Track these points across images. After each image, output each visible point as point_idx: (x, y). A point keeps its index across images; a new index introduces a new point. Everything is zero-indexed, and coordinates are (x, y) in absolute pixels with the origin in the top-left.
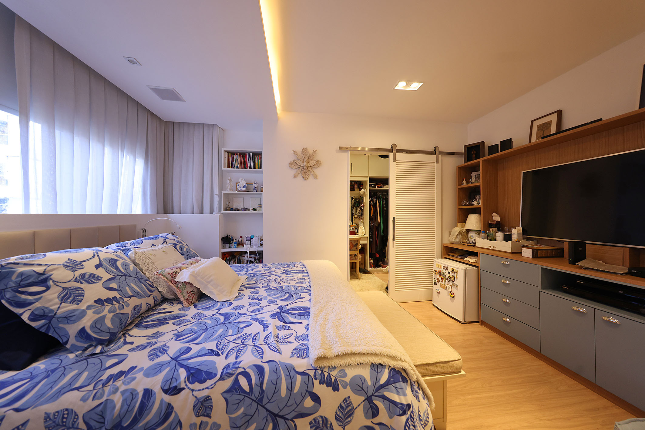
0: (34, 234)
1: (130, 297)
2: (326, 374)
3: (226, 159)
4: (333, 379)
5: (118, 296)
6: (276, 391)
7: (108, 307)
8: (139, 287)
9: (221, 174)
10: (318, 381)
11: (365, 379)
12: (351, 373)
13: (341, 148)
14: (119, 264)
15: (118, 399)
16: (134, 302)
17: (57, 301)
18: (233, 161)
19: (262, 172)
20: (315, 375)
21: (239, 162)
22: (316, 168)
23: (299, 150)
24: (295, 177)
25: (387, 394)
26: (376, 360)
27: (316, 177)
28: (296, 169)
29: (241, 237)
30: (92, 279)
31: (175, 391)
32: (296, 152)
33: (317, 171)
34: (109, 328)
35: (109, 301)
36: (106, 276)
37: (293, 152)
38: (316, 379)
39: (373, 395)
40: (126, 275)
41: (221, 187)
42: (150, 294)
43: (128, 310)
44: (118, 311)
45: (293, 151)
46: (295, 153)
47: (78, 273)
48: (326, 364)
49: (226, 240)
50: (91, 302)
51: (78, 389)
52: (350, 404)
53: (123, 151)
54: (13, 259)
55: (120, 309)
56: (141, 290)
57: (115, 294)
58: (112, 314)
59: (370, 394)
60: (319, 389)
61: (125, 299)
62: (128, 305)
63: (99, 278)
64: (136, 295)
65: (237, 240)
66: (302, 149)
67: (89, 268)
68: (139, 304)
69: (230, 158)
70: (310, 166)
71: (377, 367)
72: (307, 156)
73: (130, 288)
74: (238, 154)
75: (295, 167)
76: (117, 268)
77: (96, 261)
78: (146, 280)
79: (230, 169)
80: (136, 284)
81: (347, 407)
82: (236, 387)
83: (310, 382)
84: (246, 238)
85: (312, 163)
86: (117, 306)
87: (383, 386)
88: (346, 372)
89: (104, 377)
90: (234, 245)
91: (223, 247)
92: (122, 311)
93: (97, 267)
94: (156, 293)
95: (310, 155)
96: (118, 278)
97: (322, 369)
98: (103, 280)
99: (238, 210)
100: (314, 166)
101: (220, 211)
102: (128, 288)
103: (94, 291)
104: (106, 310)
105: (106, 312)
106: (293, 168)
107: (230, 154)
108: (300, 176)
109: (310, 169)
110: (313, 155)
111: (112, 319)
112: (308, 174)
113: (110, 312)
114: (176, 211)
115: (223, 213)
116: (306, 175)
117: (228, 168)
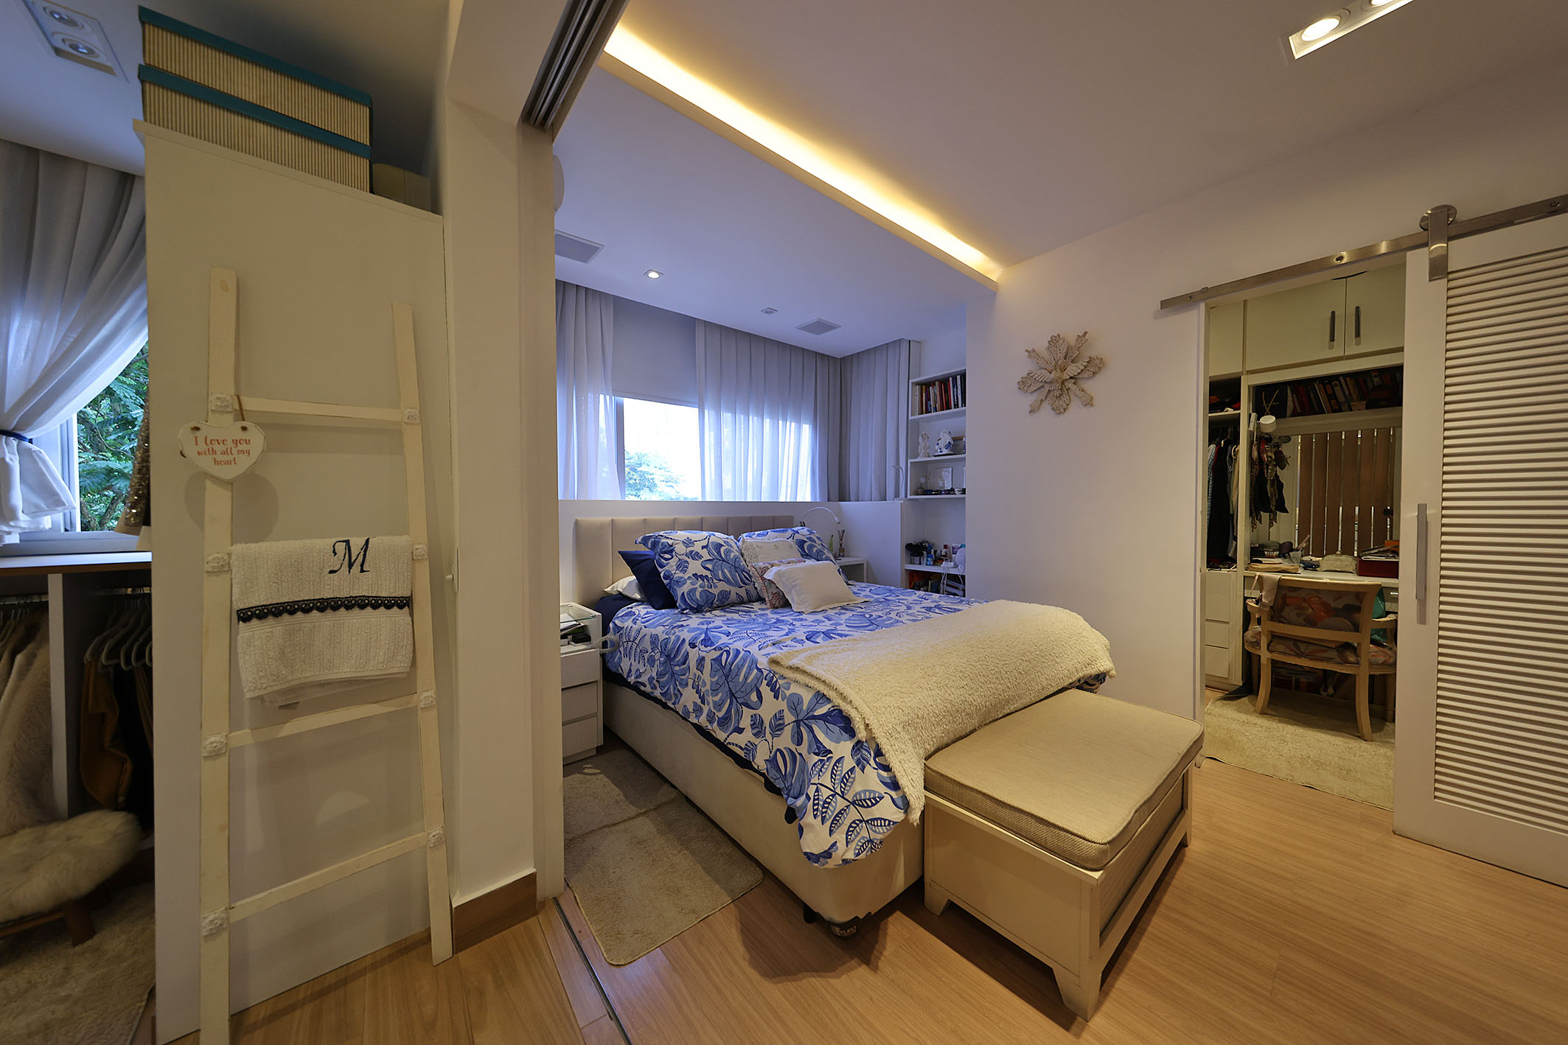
1: (720, 580)
2: (775, 679)
3: (917, 398)
4: (778, 686)
5: (710, 576)
6: (738, 675)
7: (700, 582)
8: (731, 575)
9: (913, 429)
10: (766, 682)
11: (802, 702)
12: (794, 689)
13: (1165, 304)
14: (722, 549)
15: (673, 638)
16: (723, 586)
17: (675, 567)
18: (928, 399)
19: (964, 413)
20: (766, 676)
21: (938, 399)
22: (1089, 378)
23: (1041, 344)
24: (1031, 412)
25: (814, 727)
26: (822, 688)
27: (1089, 402)
28: (1036, 392)
29: (946, 547)
30: (695, 556)
31: (693, 645)
32: (1034, 350)
33: (1091, 386)
34: (697, 599)
35: (702, 577)
36: (707, 557)
37: (1027, 354)
38: (766, 679)
39: (802, 720)
40: (724, 560)
41: (912, 451)
42: (742, 585)
43: (715, 591)
44: (706, 588)
45: (1027, 351)
46: (1033, 354)
47: (689, 549)
48: (777, 669)
49: (916, 550)
50: (691, 575)
51: (664, 626)
52: (782, 718)
53: (785, 420)
54: (662, 533)
55: (708, 587)
56: (733, 578)
57: (708, 573)
58: (703, 590)
59: (800, 718)
60: (765, 689)
61: (715, 581)
62: (716, 587)
63: (701, 557)
64: (726, 580)
65: (939, 551)
66: (1049, 341)
67: (697, 548)
68: (727, 590)
69: (924, 394)
70: (1068, 377)
71: (821, 697)
72: (1061, 355)
73: (723, 572)
74: (937, 383)
75: (1033, 388)
76: (719, 553)
77: (705, 543)
78: (743, 571)
79: (925, 415)
80: (730, 572)
81: (780, 719)
82: (718, 660)
83: (761, 680)
84: (953, 548)
85: (1075, 368)
86: (706, 584)
87: (814, 718)
88: (791, 686)
89: (675, 625)
90: (927, 560)
91: (911, 560)
92: (710, 590)
93: (703, 547)
94: (750, 587)
95: (1069, 348)
96: (715, 561)
97: (775, 673)
98: (703, 559)
99: (938, 492)
100: (1080, 376)
101: (906, 497)
102: (720, 572)
103: (695, 567)
104: (698, 584)
105: (697, 586)
106: (1029, 391)
107: (924, 387)
108: (1046, 408)
109: (1069, 384)
110: (1079, 348)
111: (700, 593)
112: (1065, 398)
113: (700, 586)
114: (852, 496)
115: (910, 499)
116: (1061, 402)
117: (922, 413)
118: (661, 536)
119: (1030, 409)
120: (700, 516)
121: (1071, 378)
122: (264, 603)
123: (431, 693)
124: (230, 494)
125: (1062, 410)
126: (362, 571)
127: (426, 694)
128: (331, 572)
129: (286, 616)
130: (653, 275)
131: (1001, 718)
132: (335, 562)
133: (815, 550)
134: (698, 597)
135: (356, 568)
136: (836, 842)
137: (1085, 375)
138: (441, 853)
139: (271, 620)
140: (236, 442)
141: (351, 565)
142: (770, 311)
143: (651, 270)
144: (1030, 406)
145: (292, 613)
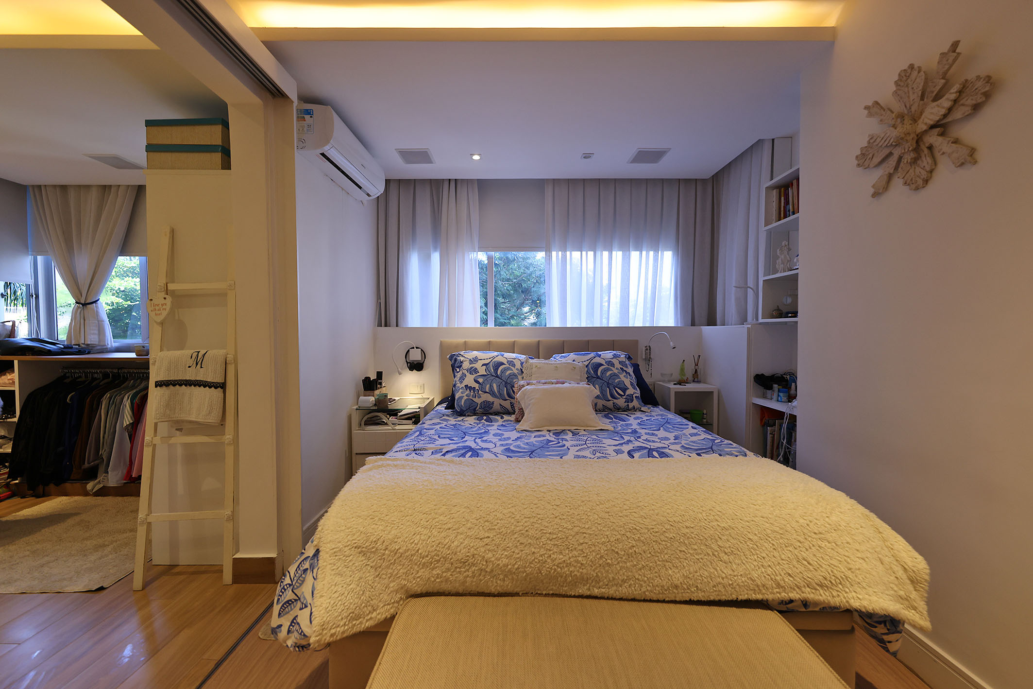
0: (514, 341)
1: (487, 392)
5: (478, 388)
7: (468, 392)
14: (502, 367)
16: (489, 398)
18: (787, 203)
24: (875, 195)
27: (970, 157)
28: (881, 164)
30: (473, 371)
33: (975, 130)
34: (462, 405)
35: (471, 388)
36: (483, 372)
37: (867, 110)
40: (497, 377)
41: (769, 267)
43: (478, 401)
44: (471, 398)
45: (866, 107)
46: (874, 109)
47: (471, 366)
49: (766, 382)
50: (464, 386)
54: (463, 352)
55: (473, 397)
56: (500, 392)
57: (477, 386)
58: (467, 398)
61: (480, 392)
62: (480, 397)
63: (477, 373)
64: (492, 392)
66: (896, 80)
67: (479, 365)
68: (491, 401)
70: (927, 127)
72: (915, 95)
73: (492, 386)
75: (876, 160)
78: (512, 387)
79: (782, 221)
80: (498, 386)
85: (938, 109)
86: (472, 394)
91: (760, 394)
92: (474, 399)
93: (485, 364)
95: (929, 78)
96: (489, 376)
100: (949, 119)
101: (757, 320)
102: (488, 386)
103: (469, 380)
104: (466, 394)
105: (464, 395)
106: (872, 165)
107: (782, 189)
108: (898, 183)
109: (933, 138)
110: (945, 73)
111: (465, 400)
112: (926, 161)
113: (466, 396)
114: (718, 321)
115: (761, 324)
116: (918, 170)
117: (780, 220)
118: (460, 354)
119: (872, 190)
120: (537, 340)
121: (932, 127)
122: (162, 380)
123: (231, 437)
124: (161, 328)
125: (920, 182)
126: (201, 367)
127: (228, 437)
128: (189, 367)
129: (171, 387)
130: (476, 157)
131: (574, 597)
132: (191, 362)
133: (609, 373)
134: (462, 403)
135: (199, 365)
136: (281, 625)
137: (957, 114)
138: (230, 525)
139: (164, 387)
140: (162, 305)
141: (197, 364)
142: (587, 156)
143: (474, 155)
144: (873, 186)
145: (174, 385)
